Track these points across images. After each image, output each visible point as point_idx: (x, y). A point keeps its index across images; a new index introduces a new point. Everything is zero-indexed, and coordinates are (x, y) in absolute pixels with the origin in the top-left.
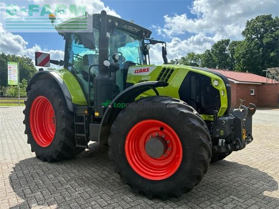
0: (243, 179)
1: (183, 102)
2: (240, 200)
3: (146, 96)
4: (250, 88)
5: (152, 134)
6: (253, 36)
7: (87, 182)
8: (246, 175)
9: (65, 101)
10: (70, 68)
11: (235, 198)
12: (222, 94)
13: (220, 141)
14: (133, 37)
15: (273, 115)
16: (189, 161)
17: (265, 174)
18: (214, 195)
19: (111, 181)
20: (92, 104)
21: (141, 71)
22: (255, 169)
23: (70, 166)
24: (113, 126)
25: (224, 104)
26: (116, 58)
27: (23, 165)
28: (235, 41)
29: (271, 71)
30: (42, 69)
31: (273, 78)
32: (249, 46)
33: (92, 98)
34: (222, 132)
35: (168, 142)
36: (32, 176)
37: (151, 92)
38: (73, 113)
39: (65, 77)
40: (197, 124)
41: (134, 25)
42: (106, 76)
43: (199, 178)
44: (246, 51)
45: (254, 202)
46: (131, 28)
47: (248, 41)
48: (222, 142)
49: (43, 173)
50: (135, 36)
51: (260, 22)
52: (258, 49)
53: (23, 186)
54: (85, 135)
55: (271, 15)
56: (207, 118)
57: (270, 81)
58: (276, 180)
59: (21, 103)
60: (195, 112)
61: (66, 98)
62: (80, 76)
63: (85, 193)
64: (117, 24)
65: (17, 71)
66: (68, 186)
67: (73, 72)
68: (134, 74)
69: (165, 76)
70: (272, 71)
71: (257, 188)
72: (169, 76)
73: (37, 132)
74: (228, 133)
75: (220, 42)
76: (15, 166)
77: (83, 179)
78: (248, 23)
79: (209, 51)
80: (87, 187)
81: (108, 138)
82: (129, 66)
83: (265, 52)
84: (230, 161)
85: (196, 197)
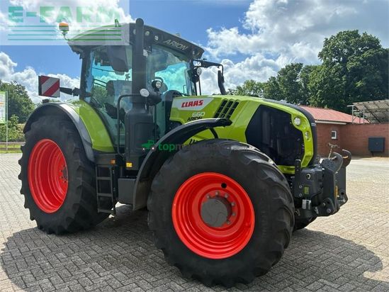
0: (334, 255)
1: (254, 148)
2: (333, 285)
3: (199, 140)
4: (331, 129)
5: (210, 193)
6: (334, 60)
7: (114, 263)
8: (337, 250)
9: (83, 146)
10: (88, 99)
11: (325, 282)
12: (306, 137)
13: (304, 202)
14: (178, 57)
15: (362, 166)
16: (264, 231)
17: (362, 248)
18: (297, 278)
19: (150, 261)
20: (122, 150)
21: (191, 104)
22: (349, 241)
23: (87, 240)
24: (155, 182)
25: (309, 152)
26: (157, 85)
27: (18, 239)
28: (309, 65)
29: (358, 107)
30: (47, 101)
31: (361, 116)
32: (328, 73)
33: (122, 142)
34: (306, 190)
35: (233, 204)
36: (33, 255)
37: (207, 134)
38: (93, 163)
39: (81, 112)
40: (275, 178)
41: (180, 41)
42: (143, 112)
43: (278, 255)
44: (324, 79)
45: (353, 287)
46: (176, 44)
47: (327, 66)
48: (307, 204)
49: (49, 251)
50: (181, 56)
51: (343, 40)
52: (340, 77)
53: (21, 270)
54: (111, 195)
55: (357, 31)
56: (285, 170)
57: (357, 120)
58: (378, 256)
59: (9, 149)
60: (271, 162)
61: (84, 143)
62: (103, 110)
63: (114, 279)
64: (157, 38)
65: (5, 103)
66: (87, 269)
67: (94, 105)
68: (180, 108)
69: (225, 112)
70: (360, 106)
71: (354, 268)
72: (232, 111)
73: (39, 191)
74: (315, 192)
75: (289, 66)
76: (7, 241)
77: (108, 258)
78: (327, 42)
79: (274, 78)
80: (116, 270)
81: (147, 199)
82: (173, 97)
83: (349, 81)
84: (313, 230)
85: (273, 281)
